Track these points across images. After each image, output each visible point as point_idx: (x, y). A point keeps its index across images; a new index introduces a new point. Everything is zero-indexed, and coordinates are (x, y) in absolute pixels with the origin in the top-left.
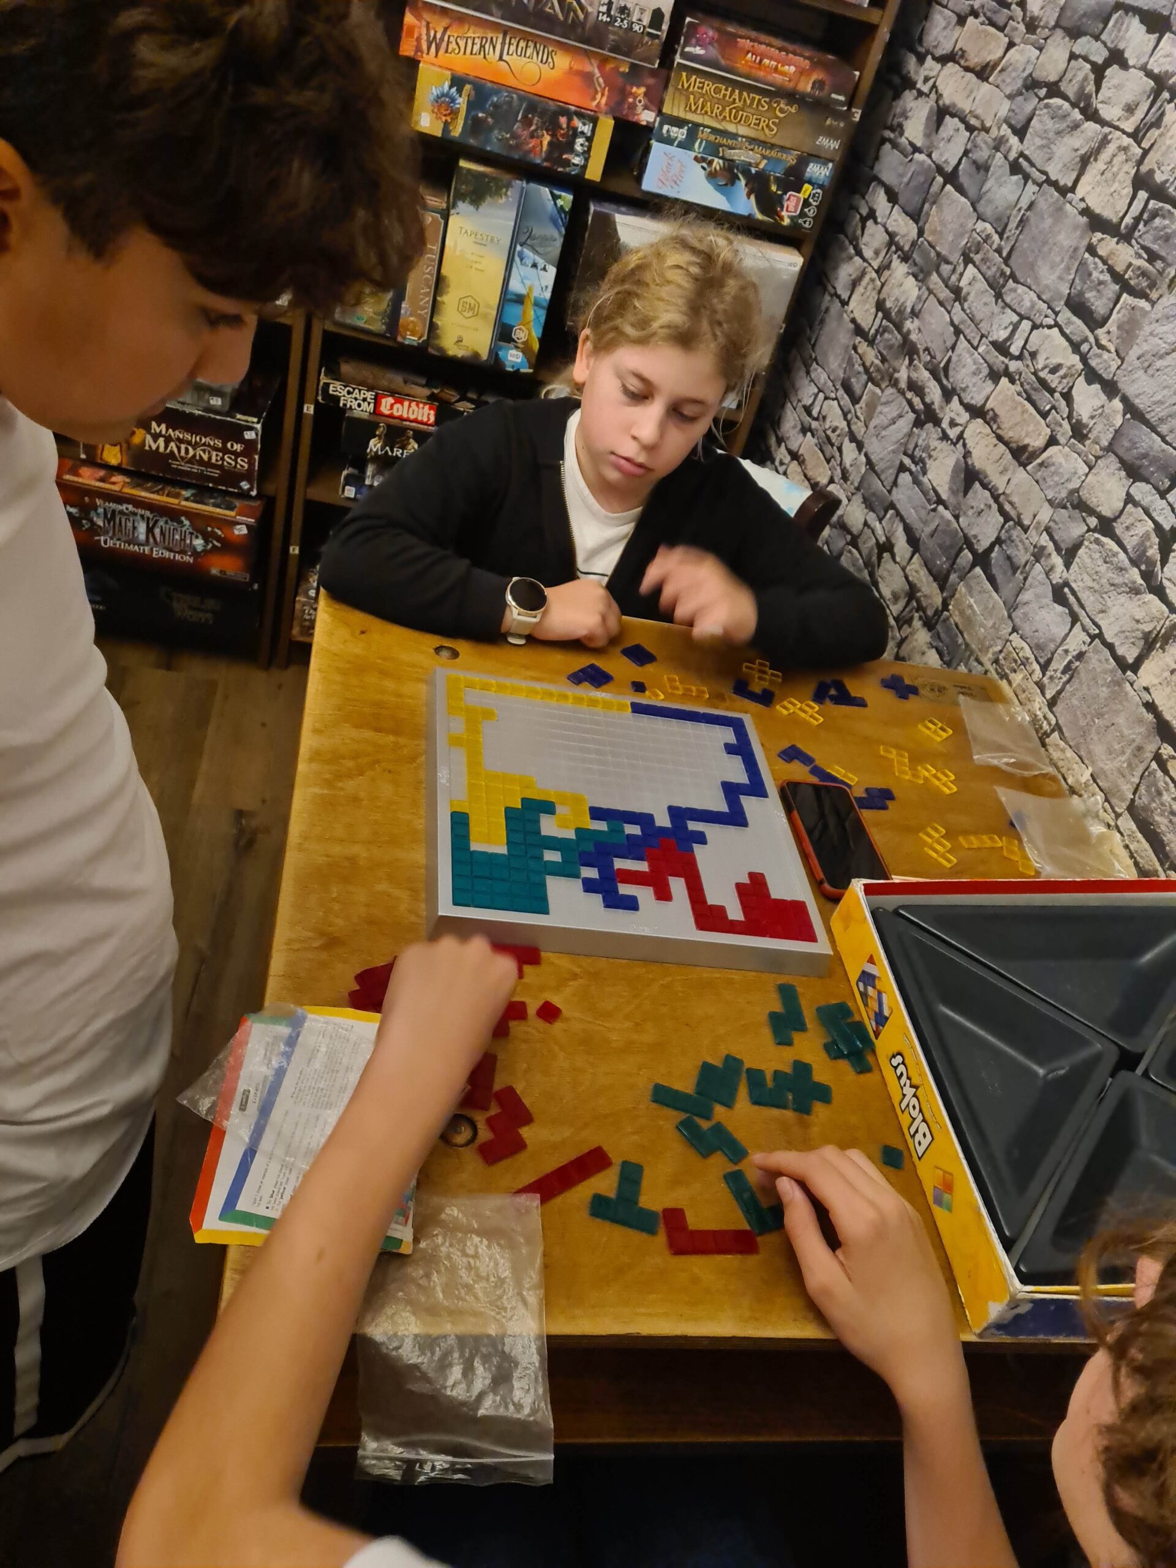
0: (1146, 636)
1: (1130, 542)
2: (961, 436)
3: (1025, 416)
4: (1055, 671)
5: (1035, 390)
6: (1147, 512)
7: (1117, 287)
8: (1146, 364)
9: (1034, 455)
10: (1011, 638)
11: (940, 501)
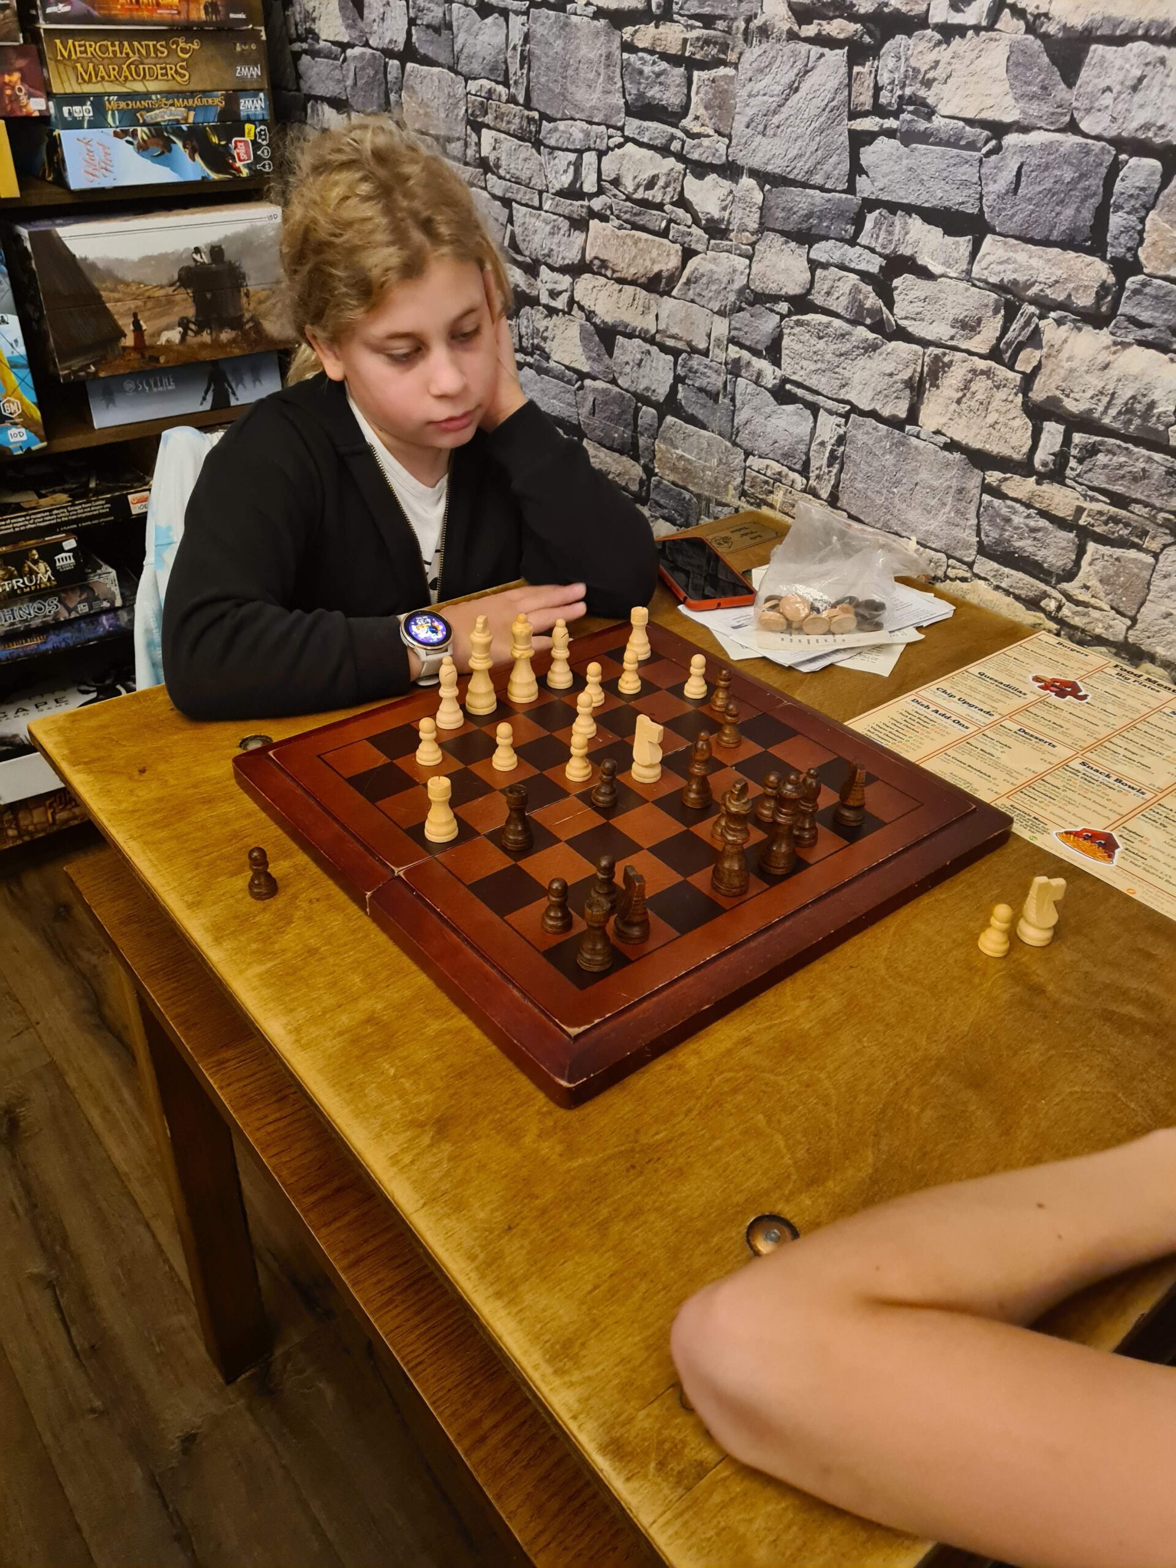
0: (909, 383)
1: (839, 306)
2: (572, 302)
3: (640, 245)
4: (820, 468)
5: (636, 215)
6: (843, 267)
7: (682, 69)
8: (761, 128)
9: (673, 279)
10: (748, 464)
11: (582, 376)
